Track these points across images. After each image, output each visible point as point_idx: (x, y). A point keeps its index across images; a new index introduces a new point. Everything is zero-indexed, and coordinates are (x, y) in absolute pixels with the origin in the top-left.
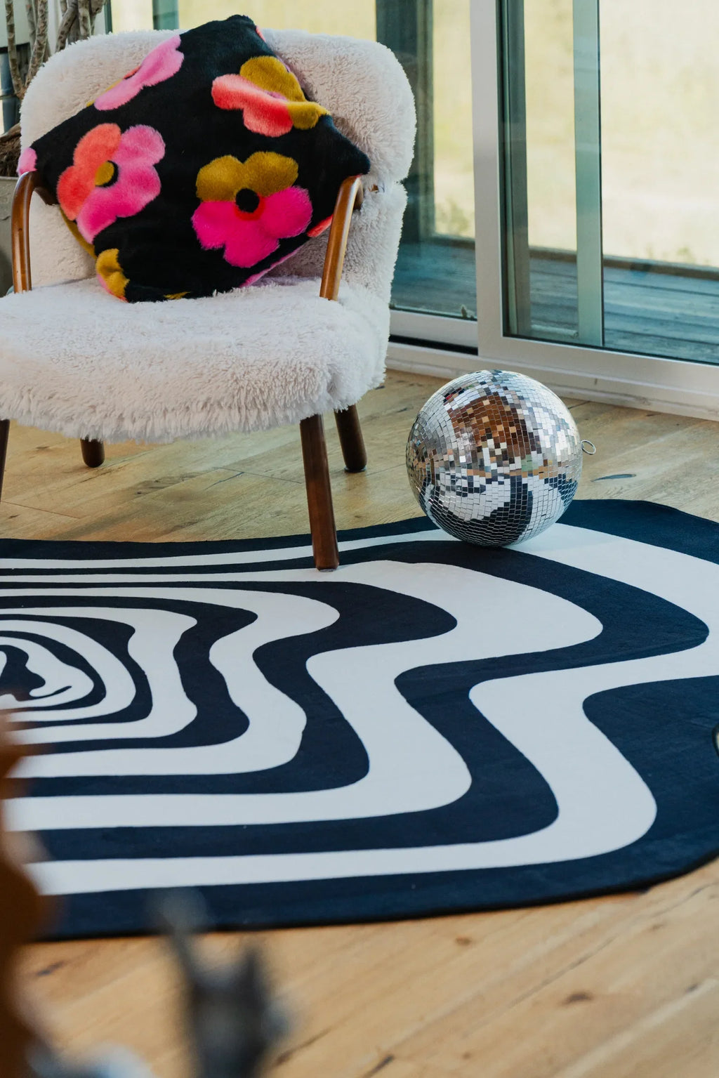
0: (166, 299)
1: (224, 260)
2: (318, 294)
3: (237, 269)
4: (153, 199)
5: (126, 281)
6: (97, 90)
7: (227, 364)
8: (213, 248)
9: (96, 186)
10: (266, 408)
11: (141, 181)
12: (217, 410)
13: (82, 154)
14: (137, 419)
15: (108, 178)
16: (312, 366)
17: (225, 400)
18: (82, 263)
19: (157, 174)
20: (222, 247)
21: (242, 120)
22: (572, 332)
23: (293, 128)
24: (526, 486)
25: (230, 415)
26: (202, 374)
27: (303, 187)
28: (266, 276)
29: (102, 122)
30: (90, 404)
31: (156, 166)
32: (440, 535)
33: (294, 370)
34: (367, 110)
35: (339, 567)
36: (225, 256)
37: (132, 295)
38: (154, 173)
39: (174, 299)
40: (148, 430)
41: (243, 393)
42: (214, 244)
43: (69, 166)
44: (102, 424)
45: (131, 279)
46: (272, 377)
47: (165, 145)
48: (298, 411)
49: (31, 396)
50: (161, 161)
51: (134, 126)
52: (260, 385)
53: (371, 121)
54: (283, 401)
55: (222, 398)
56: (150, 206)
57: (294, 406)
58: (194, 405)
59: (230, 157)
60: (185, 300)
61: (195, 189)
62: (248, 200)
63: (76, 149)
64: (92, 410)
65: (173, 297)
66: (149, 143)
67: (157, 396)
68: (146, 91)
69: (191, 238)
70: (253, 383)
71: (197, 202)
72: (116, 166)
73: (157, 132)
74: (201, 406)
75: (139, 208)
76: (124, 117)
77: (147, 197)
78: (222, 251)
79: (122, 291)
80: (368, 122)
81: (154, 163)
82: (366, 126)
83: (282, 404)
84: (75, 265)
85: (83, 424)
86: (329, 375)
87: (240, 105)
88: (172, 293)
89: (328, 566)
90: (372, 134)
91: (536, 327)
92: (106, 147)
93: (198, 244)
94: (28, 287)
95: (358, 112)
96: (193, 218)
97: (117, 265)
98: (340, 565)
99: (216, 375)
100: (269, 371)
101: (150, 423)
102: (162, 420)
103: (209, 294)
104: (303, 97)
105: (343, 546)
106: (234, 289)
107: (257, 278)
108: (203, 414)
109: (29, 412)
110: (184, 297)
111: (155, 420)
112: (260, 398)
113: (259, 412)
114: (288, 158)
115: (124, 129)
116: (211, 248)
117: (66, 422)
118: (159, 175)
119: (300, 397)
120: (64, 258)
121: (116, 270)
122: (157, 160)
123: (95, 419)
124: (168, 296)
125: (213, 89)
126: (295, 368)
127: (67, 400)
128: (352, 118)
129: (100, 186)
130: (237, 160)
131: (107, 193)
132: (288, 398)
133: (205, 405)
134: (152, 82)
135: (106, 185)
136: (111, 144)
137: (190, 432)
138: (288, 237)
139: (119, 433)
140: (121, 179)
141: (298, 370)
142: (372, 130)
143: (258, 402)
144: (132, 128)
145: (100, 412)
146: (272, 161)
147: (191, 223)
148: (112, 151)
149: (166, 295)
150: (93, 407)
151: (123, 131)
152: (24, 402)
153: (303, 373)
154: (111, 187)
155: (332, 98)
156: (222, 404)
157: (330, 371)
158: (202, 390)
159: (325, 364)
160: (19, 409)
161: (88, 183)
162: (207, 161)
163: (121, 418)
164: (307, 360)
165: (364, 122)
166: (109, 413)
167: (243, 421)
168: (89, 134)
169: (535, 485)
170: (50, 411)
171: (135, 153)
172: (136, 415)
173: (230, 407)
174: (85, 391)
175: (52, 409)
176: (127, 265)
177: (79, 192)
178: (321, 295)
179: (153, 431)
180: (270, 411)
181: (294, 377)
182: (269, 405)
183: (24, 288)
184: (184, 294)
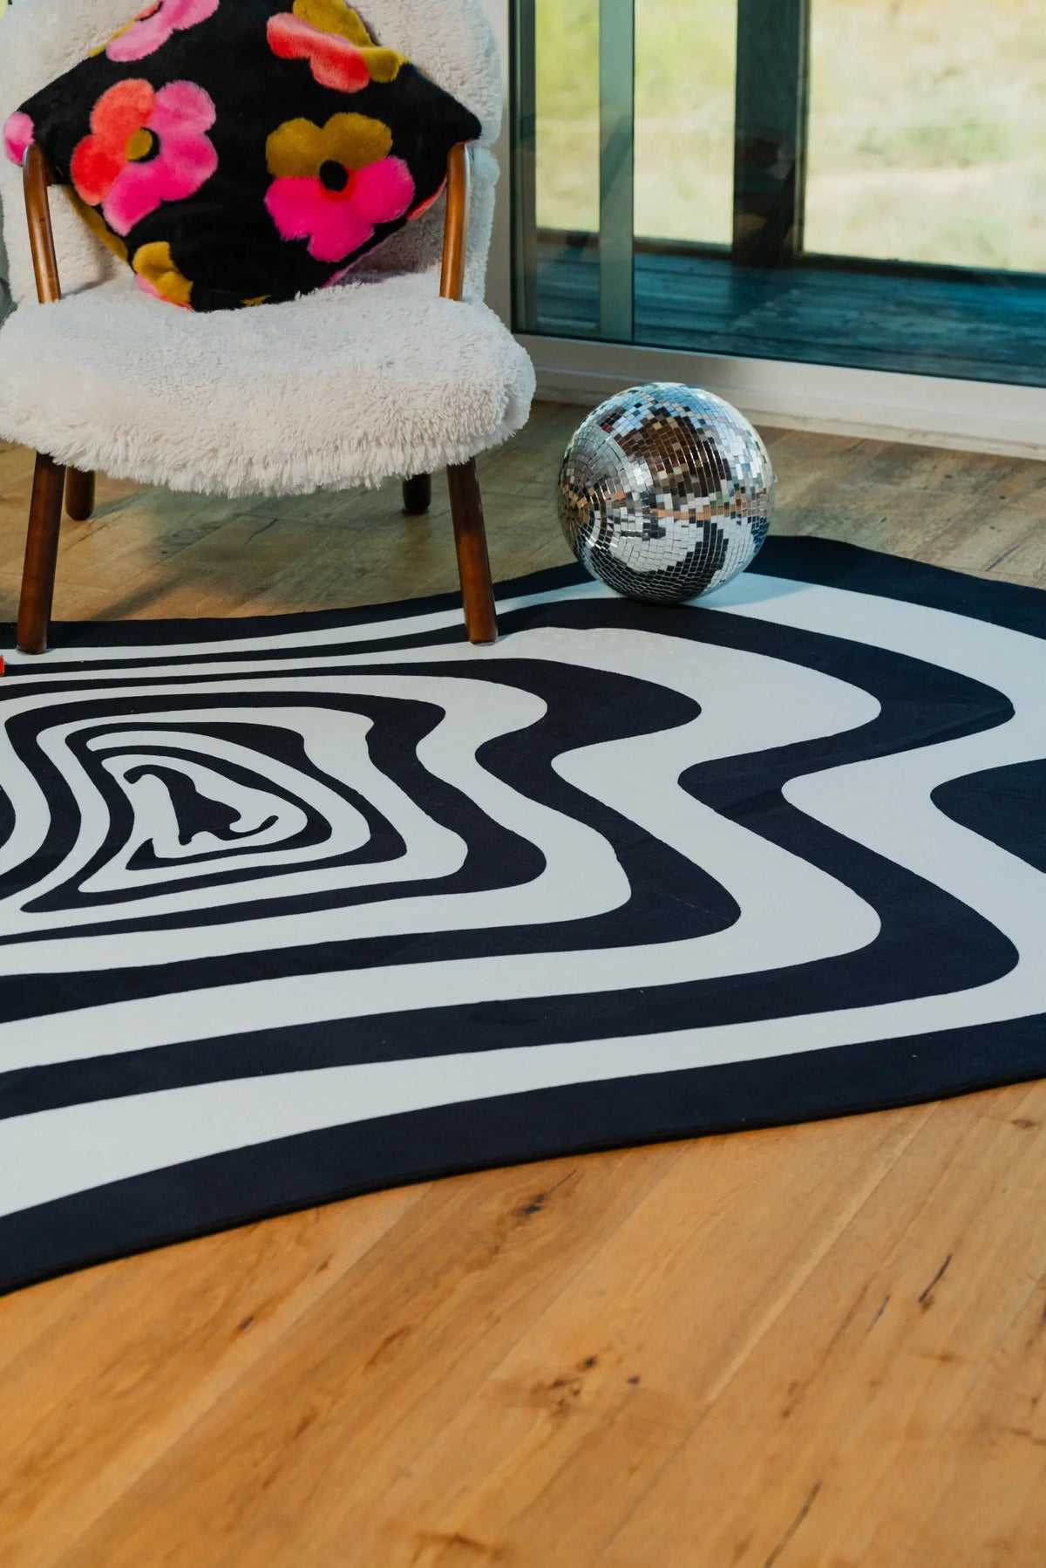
0: (244, 306)
1: (308, 253)
2: (438, 293)
3: (322, 263)
4: (209, 176)
5: (189, 285)
6: (93, 35)
7: (384, 389)
8: (296, 238)
9: (130, 161)
10: (434, 446)
11: (191, 152)
12: (374, 449)
13: (102, 119)
14: (271, 463)
15: (146, 149)
16: (488, 389)
17: (387, 436)
18: (91, 261)
19: (211, 144)
20: (305, 236)
21: (309, 73)
22: (592, 325)
23: (371, 82)
24: (715, 525)
25: (391, 455)
26: (353, 404)
27: (400, 157)
28: (352, 271)
29: (125, 78)
30: (209, 447)
31: (207, 133)
32: (598, 590)
33: (467, 394)
34: (449, 56)
35: (498, 638)
36: (310, 249)
37: (200, 302)
38: (207, 142)
39: (252, 306)
40: (285, 476)
41: (409, 425)
42: (296, 233)
43: (86, 135)
44: (226, 473)
45: (194, 281)
46: (443, 405)
47: (214, 106)
48: (472, 445)
49: (129, 438)
50: (213, 126)
51: (171, 81)
52: (429, 414)
53: (456, 69)
54: (456, 434)
55: (383, 435)
56: (207, 184)
57: (469, 440)
58: (345, 444)
59: (303, 120)
60: (267, 305)
61: (265, 162)
62: (334, 175)
63: (93, 113)
64: (211, 455)
65: (252, 303)
66: (193, 102)
67: (298, 433)
68: (177, 36)
69: (265, 225)
70: (420, 412)
71: (269, 179)
72: (155, 136)
73: (203, 90)
74: (355, 446)
75: (193, 189)
76: (155, 69)
77: (204, 173)
78: (306, 241)
79: (186, 297)
80: (453, 72)
81: (204, 130)
82: (450, 77)
83: (456, 438)
84: (83, 262)
85: (200, 473)
86: (507, 399)
87: (303, 53)
88: (250, 298)
89: (485, 639)
90: (460, 87)
91: (542, 320)
92: (137, 110)
93: (276, 233)
94: (57, 296)
95: (438, 59)
96: (266, 200)
97: (170, 263)
98: (500, 634)
99: (372, 405)
100: (439, 397)
101: (287, 469)
102: (303, 465)
103: (291, 297)
104: (370, 40)
105: (503, 607)
106: (317, 289)
107: (341, 274)
108: (357, 456)
109: (126, 459)
110: (264, 302)
111: (294, 464)
112: (430, 431)
113: (426, 450)
114: (375, 121)
115: (157, 87)
116: (293, 239)
117: (176, 470)
118: (214, 145)
119: (476, 428)
120: (68, 254)
121: (167, 270)
122: (208, 127)
123: (218, 465)
124: (246, 302)
125: (268, 32)
126: (468, 392)
127: (179, 443)
128: (431, 66)
129: (136, 161)
130: (312, 123)
131: (146, 171)
132: (462, 430)
133: (360, 443)
134: (186, 23)
135: (143, 160)
136: (143, 105)
137: (339, 478)
138: (385, 221)
139: (247, 482)
140: (165, 150)
141: (472, 394)
142: (459, 82)
143: (426, 437)
144: (169, 85)
145: (224, 457)
146: (355, 123)
147: (265, 206)
148: (145, 115)
149: (244, 299)
150: (214, 451)
151: (157, 88)
152: (119, 448)
153: (478, 397)
154: (152, 162)
155: (402, 42)
156: (382, 441)
157: (506, 395)
158: (355, 424)
159: (501, 385)
160: (112, 457)
161: (117, 157)
162: (274, 126)
163: (250, 462)
164: (481, 380)
165: (448, 72)
166: (235, 458)
167: (408, 462)
168: (108, 93)
169: (723, 522)
170: (156, 457)
171: (178, 116)
172: (270, 459)
173: (391, 445)
174: (202, 431)
175: (158, 455)
176: (183, 264)
177: (106, 170)
178: (442, 294)
179: (290, 478)
180: (439, 447)
181: (469, 403)
182: (438, 441)
183: (53, 299)
184: (263, 298)
